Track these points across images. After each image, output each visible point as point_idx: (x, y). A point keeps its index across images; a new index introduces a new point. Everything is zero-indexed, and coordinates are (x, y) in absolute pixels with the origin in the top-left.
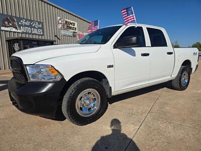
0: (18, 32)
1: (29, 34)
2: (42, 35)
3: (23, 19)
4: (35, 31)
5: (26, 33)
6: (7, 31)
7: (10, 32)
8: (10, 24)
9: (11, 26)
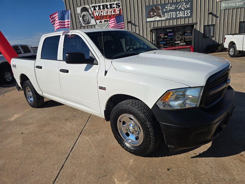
0: (162, 20)
1: (173, 19)
2: (189, 17)
3: (169, 3)
4: (181, 14)
5: (170, 19)
6: (152, 21)
7: (154, 21)
8: (155, 14)
9: (155, 16)
